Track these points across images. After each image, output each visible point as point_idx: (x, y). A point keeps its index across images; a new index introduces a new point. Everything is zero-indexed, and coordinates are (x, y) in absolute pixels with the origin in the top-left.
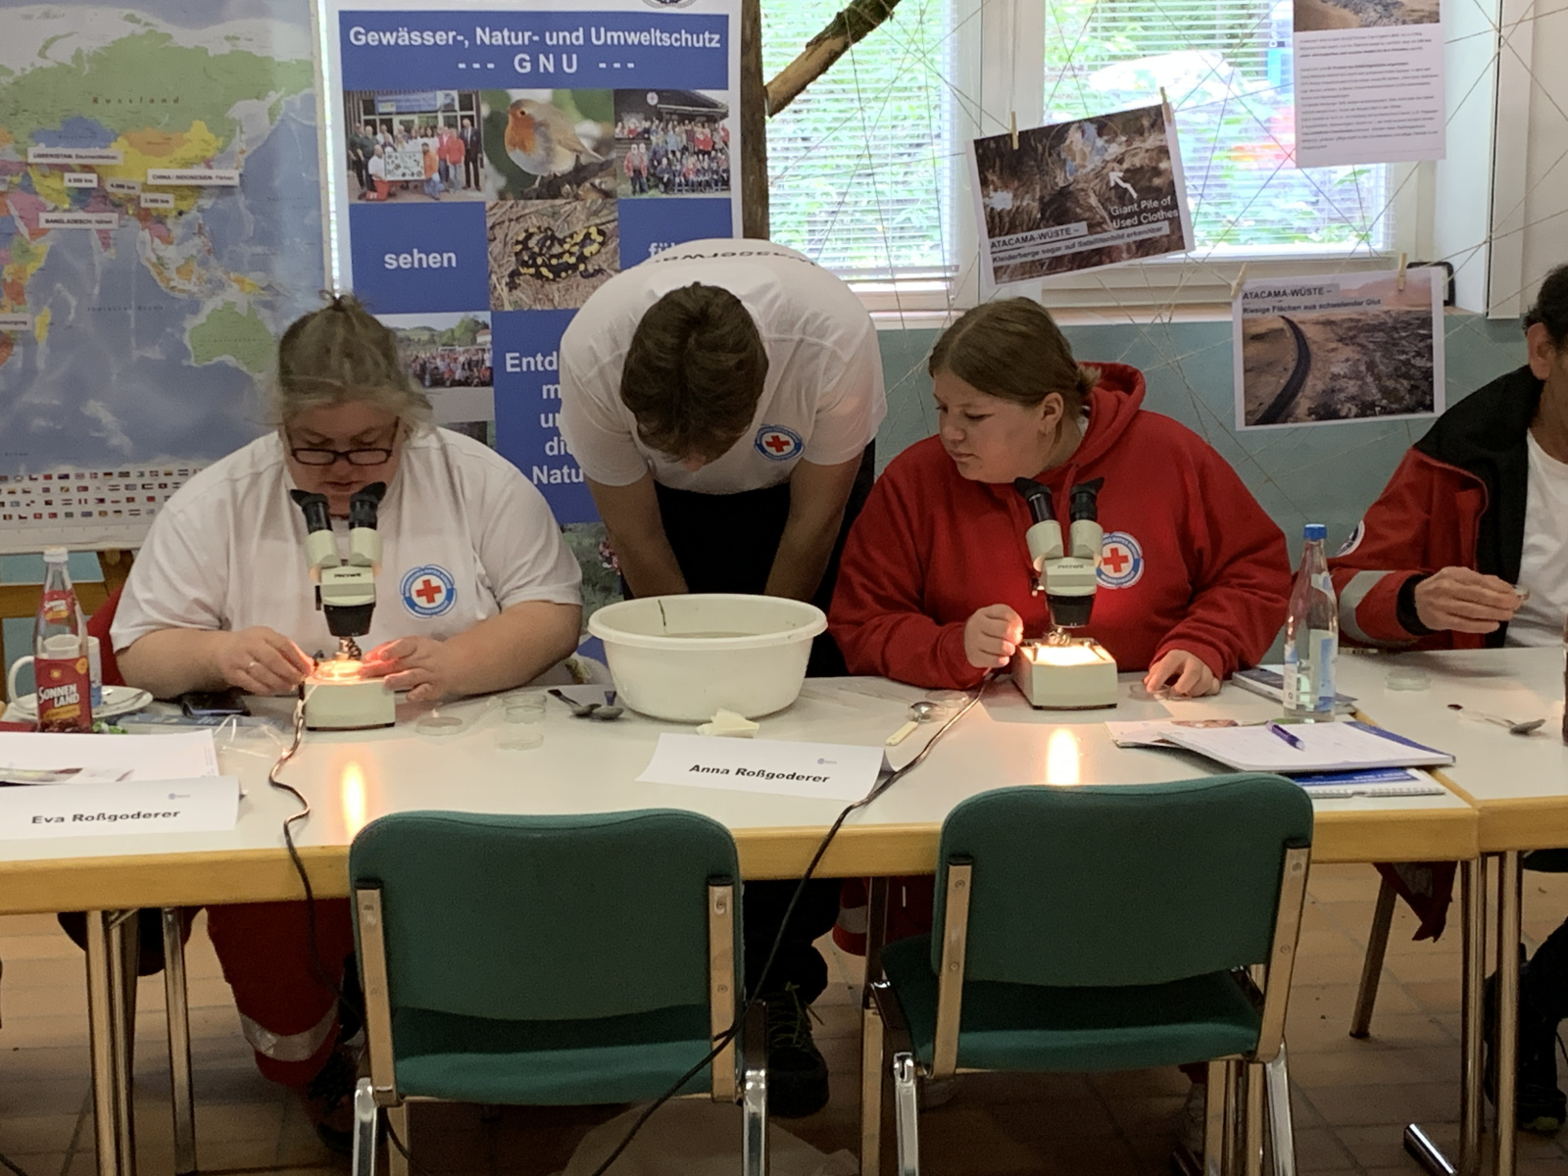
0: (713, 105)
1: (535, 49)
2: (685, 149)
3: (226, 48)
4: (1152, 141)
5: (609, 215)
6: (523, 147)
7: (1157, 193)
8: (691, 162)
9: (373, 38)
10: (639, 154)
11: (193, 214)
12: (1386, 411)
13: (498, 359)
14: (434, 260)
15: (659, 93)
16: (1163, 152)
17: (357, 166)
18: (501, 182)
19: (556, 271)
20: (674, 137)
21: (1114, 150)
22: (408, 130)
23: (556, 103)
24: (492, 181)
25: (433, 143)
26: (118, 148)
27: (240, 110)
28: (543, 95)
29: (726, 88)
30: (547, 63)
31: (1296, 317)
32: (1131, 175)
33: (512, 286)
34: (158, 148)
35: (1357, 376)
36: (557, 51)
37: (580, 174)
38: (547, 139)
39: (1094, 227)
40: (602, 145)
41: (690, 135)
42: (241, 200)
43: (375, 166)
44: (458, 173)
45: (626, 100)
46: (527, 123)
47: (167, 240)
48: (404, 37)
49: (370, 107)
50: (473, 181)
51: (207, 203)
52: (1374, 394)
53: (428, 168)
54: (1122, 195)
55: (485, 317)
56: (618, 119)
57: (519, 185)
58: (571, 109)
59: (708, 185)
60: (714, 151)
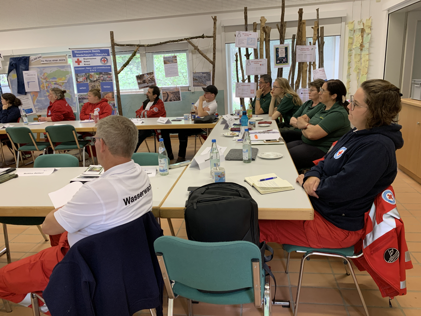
1: (92, 69)
3: (65, 71)
4: (152, 75)
5: (100, 84)
6: (91, 78)
7: (153, 80)
8: (108, 79)
9: (77, 69)
10: (102, 78)
11: (64, 85)
12: (176, 100)
14: (84, 88)
15: (104, 73)
16: (153, 76)
17: (77, 80)
20: (106, 76)
21: (149, 76)
22: (81, 77)
23: (94, 74)
24: (89, 81)
25: (83, 78)
26: (57, 79)
27: (67, 76)
29: (112, 72)
30: (93, 70)
31: (167, 92)
32: (151, 78)
34: (60, 79)
35: (173, 97)
37: (97, 80)
38: (94, 77)
39: (148, 83)
40: (99, 77)
41: (108, 76)
42: (67, 84)
43: (78, 80)
44: (85, 80)
45: (101, 73)
46: (91, 76)
47: (62, 87)
48: (80, 69)
49: (77, 75)
50: (87, 81)
51: (65, 84)
52: (175, 99)
53: (83, 80)
54: (150, 81)
56: (100, 75)
57: (91, 81)
58: (96, 74)
59: (110, 81)
60: (111, 78)
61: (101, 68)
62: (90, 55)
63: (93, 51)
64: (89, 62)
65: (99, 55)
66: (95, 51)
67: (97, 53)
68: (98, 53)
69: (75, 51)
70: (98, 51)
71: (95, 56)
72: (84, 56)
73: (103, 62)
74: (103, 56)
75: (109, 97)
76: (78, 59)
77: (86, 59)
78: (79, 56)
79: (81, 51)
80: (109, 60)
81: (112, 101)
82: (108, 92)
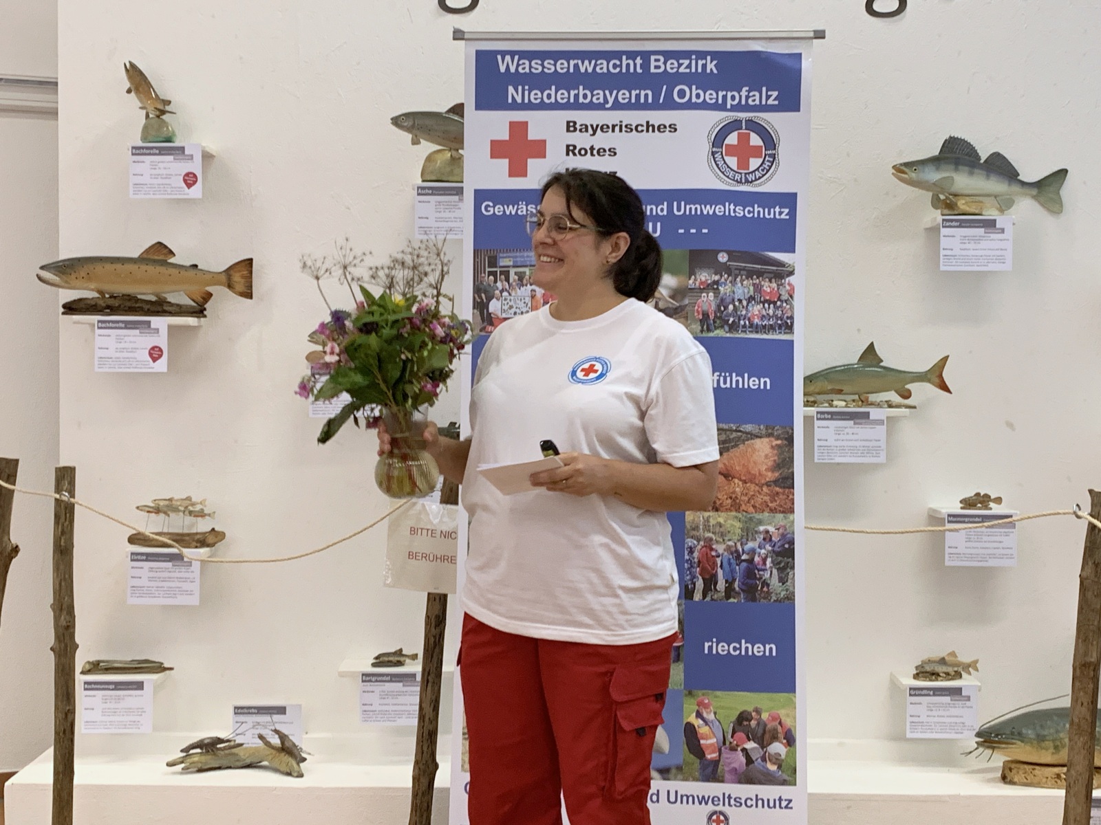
0: (782, 265)
9: (498, 210)
10: (708, 301)
15: (729, 253)
17: (481, 306)
25: (539, 290)
29: (792, 250)
41: (758, 288)
43: (494, 306)
45: (699, 258)
48: (522, 209)
49: (493, 262)
53: (534, 308)
56: (692, 273)
59: (772, 328)
60: (780, 301)
61: (708, 210)
62: (624, 95)
63: (657, 66)
64: (613, 152)
65: (710, 96)
66: (671, 66)
67: (689, 79)
68: (702, 81)
69: (504, 53)
70: (697, 66)
71: (670, 105)
72: (577, 106)
73: (732, 162)
74: (738, 108)
75: (749, 479)
76: (519, 129)
77: (585, 128)
78: (535, 96)
79: (556, 56)
80: (782, 151)
81: (772, 511)
82: (748, 427)
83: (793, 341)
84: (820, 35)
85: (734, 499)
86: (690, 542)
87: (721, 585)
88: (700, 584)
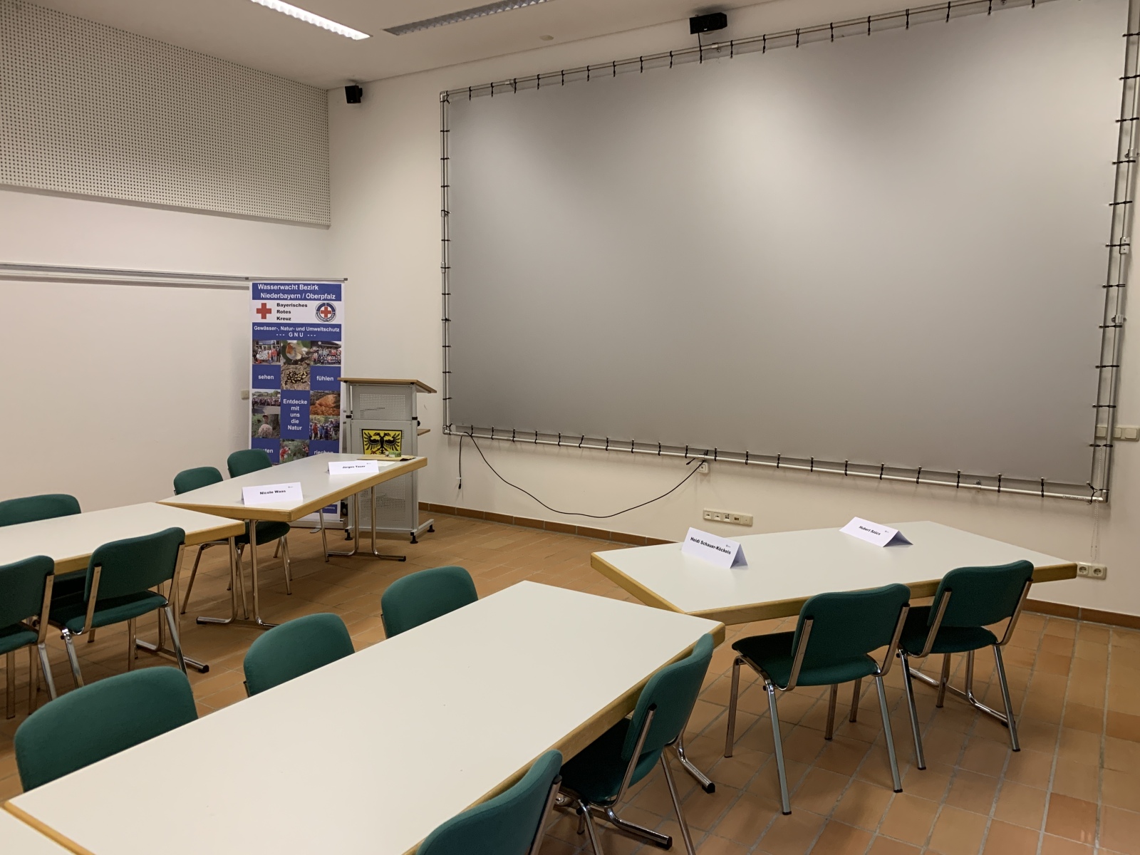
0: (337, 345)
1: (293, 332)
2: (328, 355)
5: (308, 369)
6: (290, 353)
8: (329, 358)
9: (259, 328)
10: (316, 355)
13: (282, 400)
14: (269, 377)
15: (322, 342)
18: (285, 361)
19: (296, 381)
20: (325, 352)
23: (298, 344)
24: (283, 361)
25: (270, 352)
28: (295, 342)
29: (340, 340)
30: (296, 335)
33: (286, 384)
36: (299, 332)
37: (302, 359)
38: (295, 351)
40: (307, 353)
41: (330, 352)
43: (258, 356)
44: (275, 358)
45: (313, 343)
46: (291, 348)
48: (265, 328)
49: (257, 344)
50: (278, 360)
53: (269, 357)
55: (279, 391)
56: (311, 347)
57: (289, 361)
58: (301, 345)
59: (334, 363)
60: (337, 355)
61: (316, 329)
62: (292, 296)
63: (302, 287)
64: (290, 312)
65: (316, 296)
66: (305, 288)
67: (311, 292)
68: (314, 292)
69: (260, 284)
70: (313, 288)
71: (305, 299)
72: (280, 299)
73: (323, 315)
74: (323, 300)
75: (327, 406)
76: (264, 305)
77: (282, 305)
78: (268, 296)
79: (274, 284)
80: (337, 312)
81: (333, 415)
82: (326, 392)
83: (340, 367)
84: (346, 279)
85: (322, 412)
86: (311, 424)
87: (319, 435)
88: (313, 435)
